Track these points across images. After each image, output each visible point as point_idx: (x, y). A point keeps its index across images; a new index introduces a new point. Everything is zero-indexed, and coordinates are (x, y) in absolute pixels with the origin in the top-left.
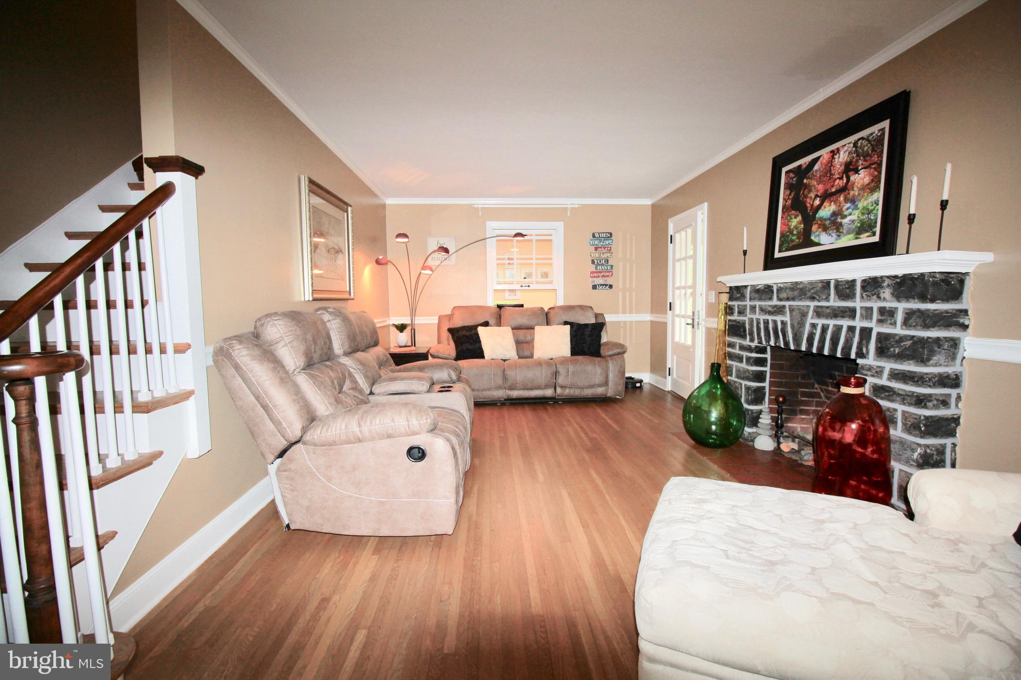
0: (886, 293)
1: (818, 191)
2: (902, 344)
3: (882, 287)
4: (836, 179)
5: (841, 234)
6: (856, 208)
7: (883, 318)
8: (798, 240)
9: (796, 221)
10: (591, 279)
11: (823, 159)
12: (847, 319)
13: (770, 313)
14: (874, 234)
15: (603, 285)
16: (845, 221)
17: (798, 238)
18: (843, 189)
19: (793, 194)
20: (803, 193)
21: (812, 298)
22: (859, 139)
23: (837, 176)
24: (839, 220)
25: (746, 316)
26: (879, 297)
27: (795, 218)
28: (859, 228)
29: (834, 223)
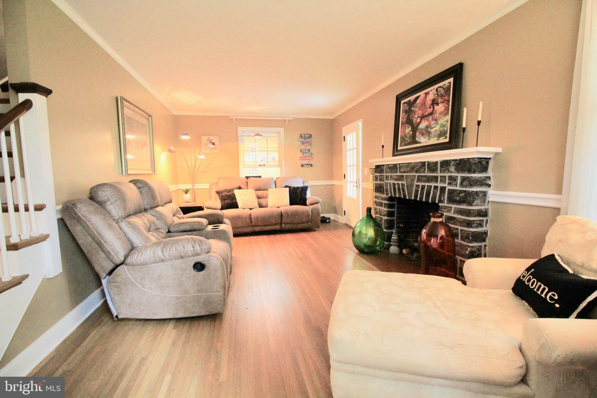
0: (452, 169)
1: (419, 114)
2: (460, 195)
3: (450, 166)
4: (427, 108)
5: (431, 137)
6: (437, 124)
7: (451, 181)
8: (409, 140)
9: (408, 130)
10: (301, 161)
11: (421, 97)
12: (434, 182)
13: (396, 180)
14: (446, 138)
15: (307, 164)
16: (432, 130)
17: (410, 139)
18: (431, 114)
19: (407, 115)
20: (412, 115)
21: (417, 172)
22: (439, 87)
23: (428, 106)
24: (429, 130)
25: (384, 181)
26: (449, 171)
27: (408, 128)
28: (439, 134)
29: (427, 131)
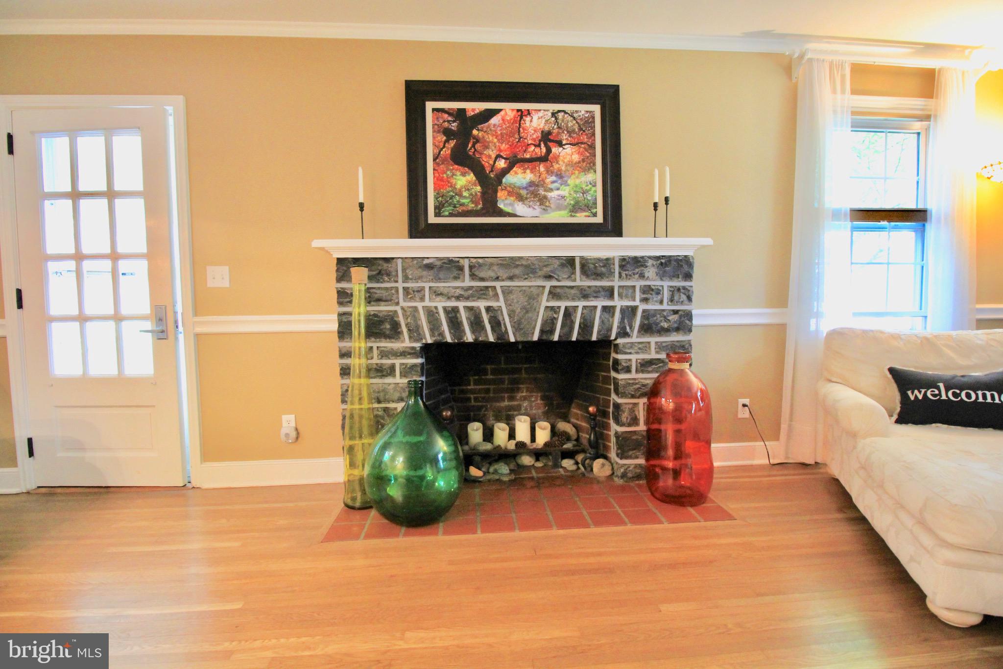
0: (651, 272)
1: (500, 151)
3: (646, 267)
4: (529, 145)
5: (548, 208)
6: (566, 184)
7: (648, 296)
8: (473, 206)
9: (464, 180)
11: (506, 114)
12: (602, 299)
13: (459, 298)
14: (595, 215)
16: (551, 195)
17: (474, 202)
18: (544, 159)
19: (452, 143)
20: (473, 146)
21: (549, 277)
22: (559, 111)
23: (530, 142)
24: (542, 192)
25: (397, 304)
26: (642, 277)
27: (463, 175)
28: (574, 206)
29: (535, 194)
